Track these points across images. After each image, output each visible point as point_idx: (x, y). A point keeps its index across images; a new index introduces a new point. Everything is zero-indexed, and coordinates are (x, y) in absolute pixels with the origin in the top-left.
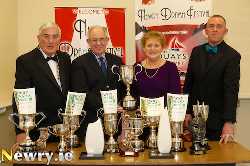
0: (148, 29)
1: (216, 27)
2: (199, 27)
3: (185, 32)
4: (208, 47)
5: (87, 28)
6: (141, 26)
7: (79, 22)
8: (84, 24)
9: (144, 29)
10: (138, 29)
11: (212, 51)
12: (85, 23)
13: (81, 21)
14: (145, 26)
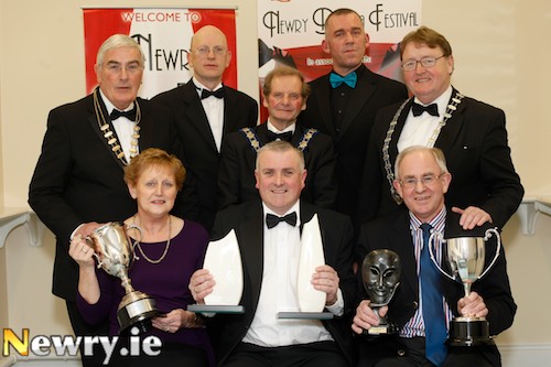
0: (284, 54)
1: (349, 33)
2: (395, 48)
4: (334, 79)
5: (154, 53)
6: (270, 47)
7: (136, 39)
8: (147, 44)
9: (277, 54)
10: (264, 54)
11: (344, 84)
12: (149, 41)
13: (139, 36)
14: (279, 47)
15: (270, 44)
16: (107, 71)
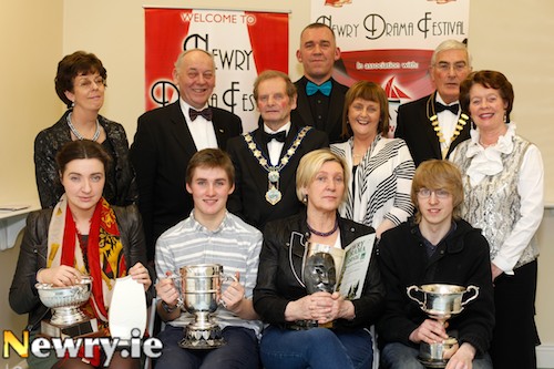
1: (317, 45)
3: (413, 65)
4: (310, 87)
7: (194, 38)
8: (204, 43)
12: (206, 41)
13: (197, 36)
16: (439, 70)
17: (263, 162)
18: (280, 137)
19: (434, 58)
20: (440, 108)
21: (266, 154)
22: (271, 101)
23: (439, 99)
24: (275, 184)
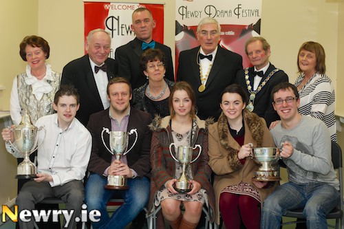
0: (189, 29)
2: (247, 28)
3: (231, 33)
5: (120, 26)
6: (182, 25)
9: (185, 29)
14: (186, 25)
15: (182, 23)
17: (250, 87)
18: (260, 74)
19: (199, 29)
20: (202, 57)
21: (252, 84)
22: (254, 56)
23: (202, 52)
24: (252, 101)
